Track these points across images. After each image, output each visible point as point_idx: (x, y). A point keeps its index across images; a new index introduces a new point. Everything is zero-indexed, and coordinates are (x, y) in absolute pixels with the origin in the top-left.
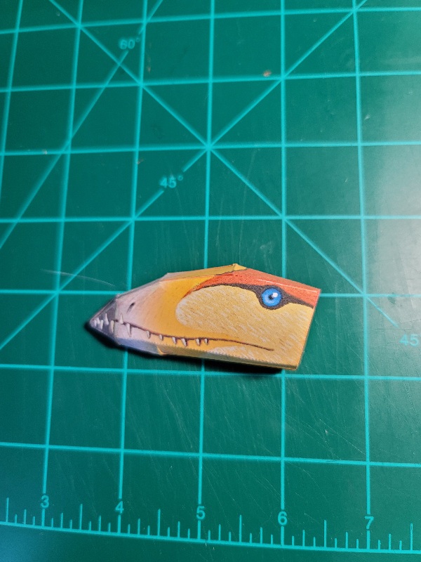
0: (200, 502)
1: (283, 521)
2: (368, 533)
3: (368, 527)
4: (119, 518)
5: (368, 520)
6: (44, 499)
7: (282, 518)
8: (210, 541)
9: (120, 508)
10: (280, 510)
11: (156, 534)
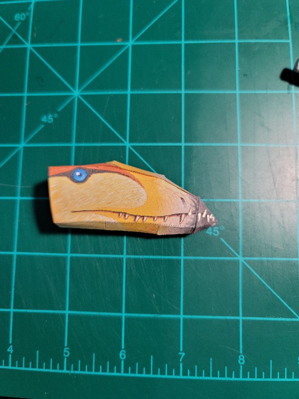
2: (181, 365)
3: (181, 360)
4: (10, 356)
5: (181, 355)
7: (122, 355)
9: (10, 350)
11: (35, 367)
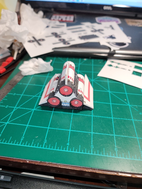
0: (92, 144)
8: (95, 154)
10: (115, 148)
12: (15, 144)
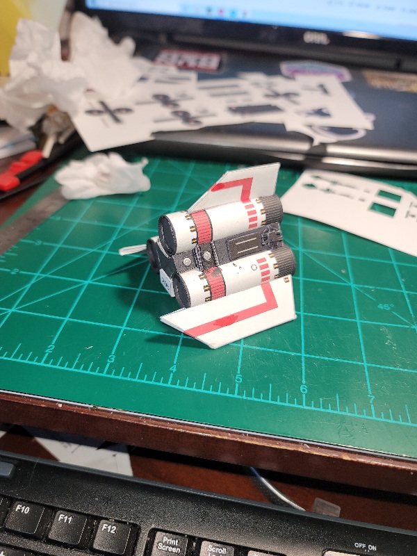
0: (239, 372)
1: (304, 390)
2: (372, 406)
3: (371, 402)
4: (172, 374)
5: (371, 398)
6: (112, 357)
7: (303, 389)
8: (244, 397)
9: (174, 369)
10: (302, 384)
11: (200, 388)
12: (30, 360)
